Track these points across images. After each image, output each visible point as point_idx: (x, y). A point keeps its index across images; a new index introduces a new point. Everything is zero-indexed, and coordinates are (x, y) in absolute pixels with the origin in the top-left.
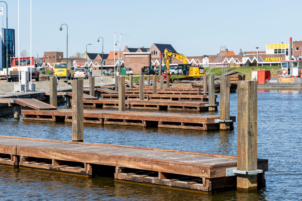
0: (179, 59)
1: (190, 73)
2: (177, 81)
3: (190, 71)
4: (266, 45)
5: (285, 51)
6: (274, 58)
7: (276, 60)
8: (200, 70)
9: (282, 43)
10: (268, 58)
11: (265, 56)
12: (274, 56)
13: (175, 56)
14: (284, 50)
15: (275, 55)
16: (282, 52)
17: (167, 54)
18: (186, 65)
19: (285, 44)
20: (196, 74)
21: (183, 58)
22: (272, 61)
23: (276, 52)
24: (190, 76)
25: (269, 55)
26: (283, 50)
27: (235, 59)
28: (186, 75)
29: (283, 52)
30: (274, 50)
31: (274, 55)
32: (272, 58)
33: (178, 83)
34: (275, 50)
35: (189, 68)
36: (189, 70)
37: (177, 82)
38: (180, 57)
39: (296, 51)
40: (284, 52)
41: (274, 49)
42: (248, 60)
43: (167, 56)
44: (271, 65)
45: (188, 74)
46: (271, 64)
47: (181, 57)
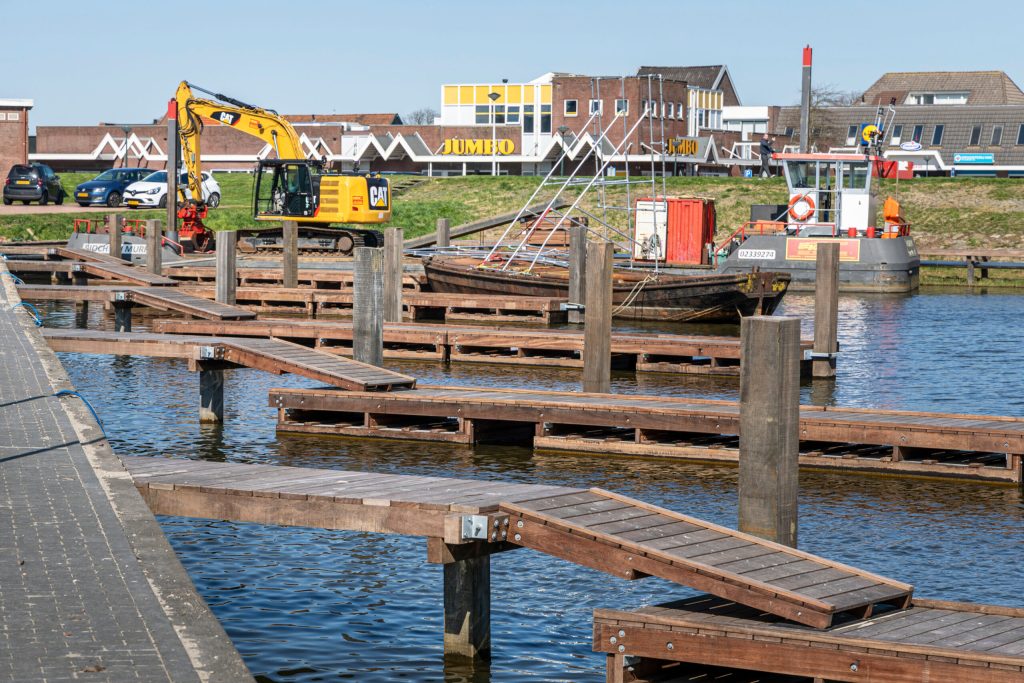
0: (255, 132)
1: (321, 205)
2: (254, 243)
3: (322, 196)
4: (443, 87)
5: (521, 114)
6: (479, 142)
7: (487, 151)
8: (373, 189)
9: (505, 81)
10: (456, 142)
11: (436, 135)
12: (477, 132)
13: (234, 122)
14: (516, 109)
15: (478, 128)
16: (509, 120)
17: (191, 107)
18: (302, 165)
19: (523, 88)
20: (355, 209)
21: (278, 129)
22: (472, 151)
23: (480, 119)
24: (321, 217)
25: (456, 128)
26: (511, 109)
27: (314, 139)
28: (303, 216)
29: (515, 118)
30: (474, 109)
31: (473, 128)
32: (469, 143)
33: (257, 251)
34: (479, 109)
35: (318, 180)
36: (317, 191)
37: (251, 245)
38: (260, 126)
39: (566, 114)
40: (517, 120)
41: (475, 104)
42: (371, 146)
43: (189, 116)
44: (467, 168)
45: (313, 210)
46: (464, 166)
47: (265, 123)
